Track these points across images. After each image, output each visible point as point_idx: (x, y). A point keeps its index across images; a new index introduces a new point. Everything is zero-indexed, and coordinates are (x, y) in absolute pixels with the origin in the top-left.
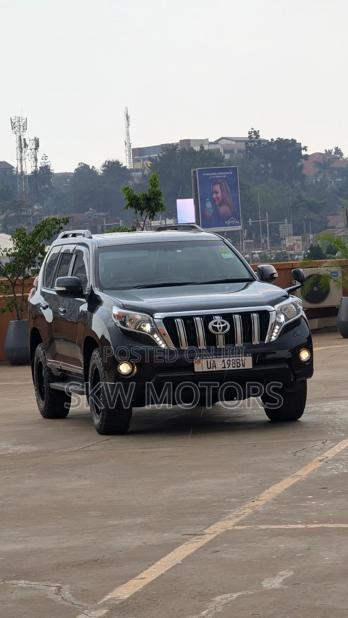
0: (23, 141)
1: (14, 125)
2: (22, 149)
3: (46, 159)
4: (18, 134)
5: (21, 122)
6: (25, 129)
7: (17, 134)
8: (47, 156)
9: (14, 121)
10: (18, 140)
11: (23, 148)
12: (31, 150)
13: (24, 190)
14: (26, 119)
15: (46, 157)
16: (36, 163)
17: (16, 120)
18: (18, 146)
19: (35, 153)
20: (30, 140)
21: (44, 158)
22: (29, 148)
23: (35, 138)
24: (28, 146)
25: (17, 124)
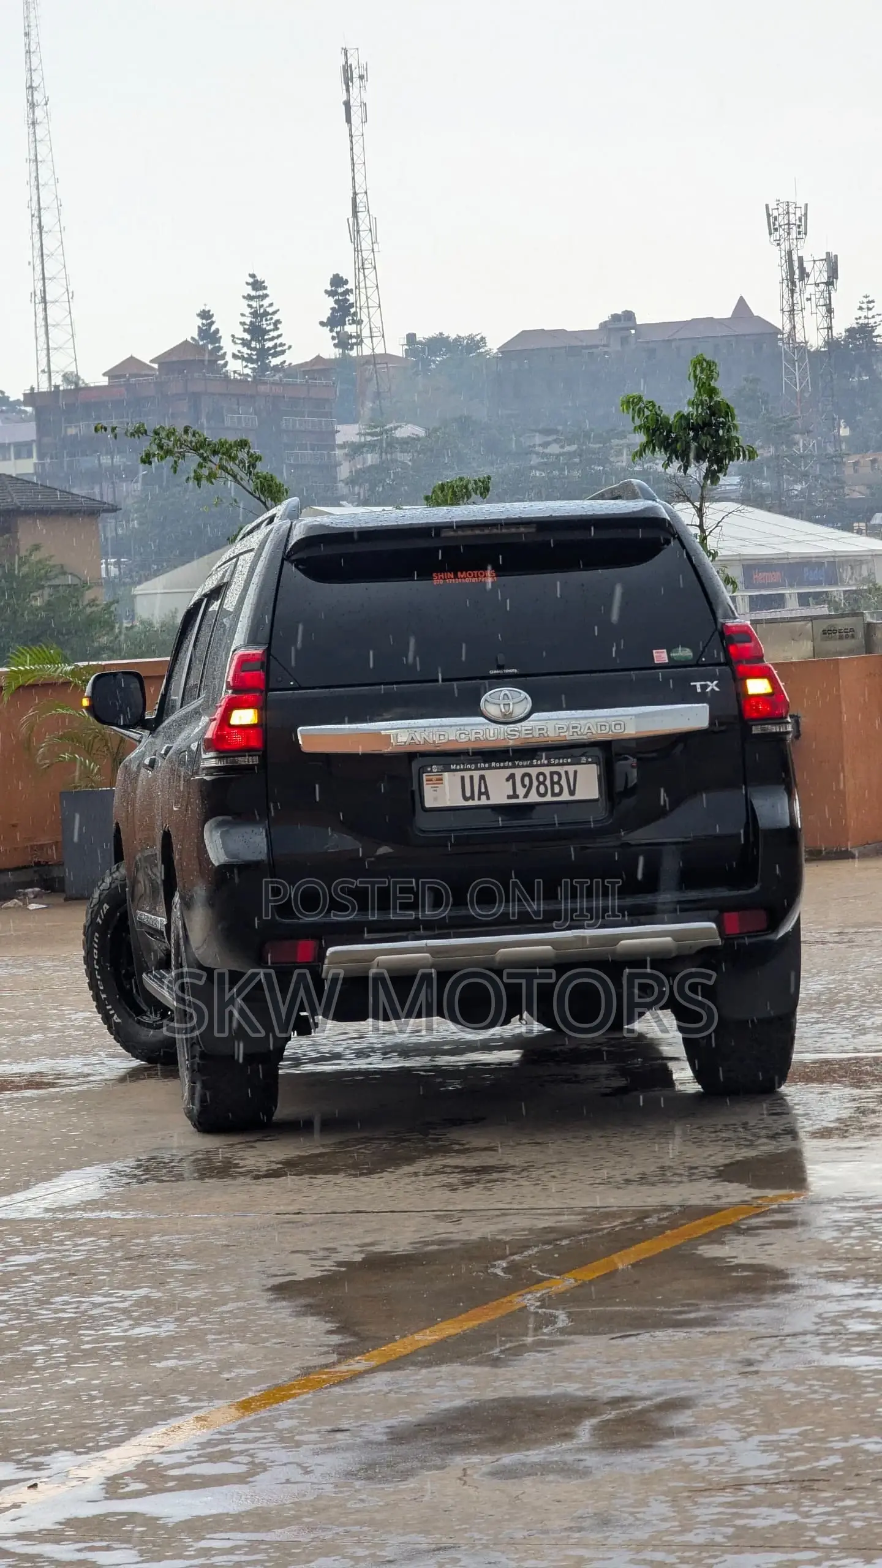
0: (796, 264)
1: (774, 224)
2: (793, 283)
3: (869, 309)
4: (785, 246)
5: (792, 216)
6: (803, 232)
7: (783, 246)
8: (873, 301)
9: (775, 213)
10: (783, 262)
11: (797, 281)
12: (817, 285)
13: (798, 390)
14: (806, 205)
15: (869, 302)
16: (831, 318)
17: (781, 210)
18: (784, 276)
19: (826, 294)
20: (814, 261)
21: (864, 306)
22: (811, 280)
23: (828, 254)
24: (808, 276)
25: (782, 220)
